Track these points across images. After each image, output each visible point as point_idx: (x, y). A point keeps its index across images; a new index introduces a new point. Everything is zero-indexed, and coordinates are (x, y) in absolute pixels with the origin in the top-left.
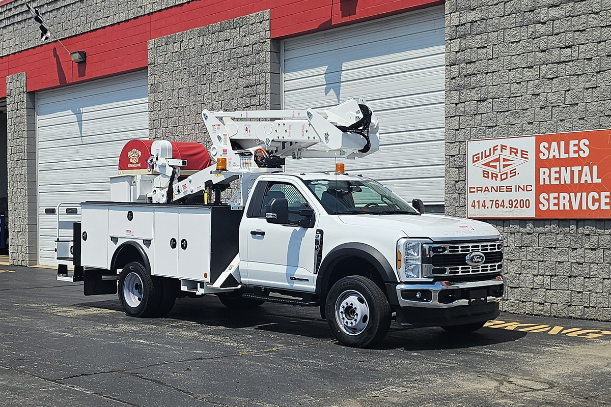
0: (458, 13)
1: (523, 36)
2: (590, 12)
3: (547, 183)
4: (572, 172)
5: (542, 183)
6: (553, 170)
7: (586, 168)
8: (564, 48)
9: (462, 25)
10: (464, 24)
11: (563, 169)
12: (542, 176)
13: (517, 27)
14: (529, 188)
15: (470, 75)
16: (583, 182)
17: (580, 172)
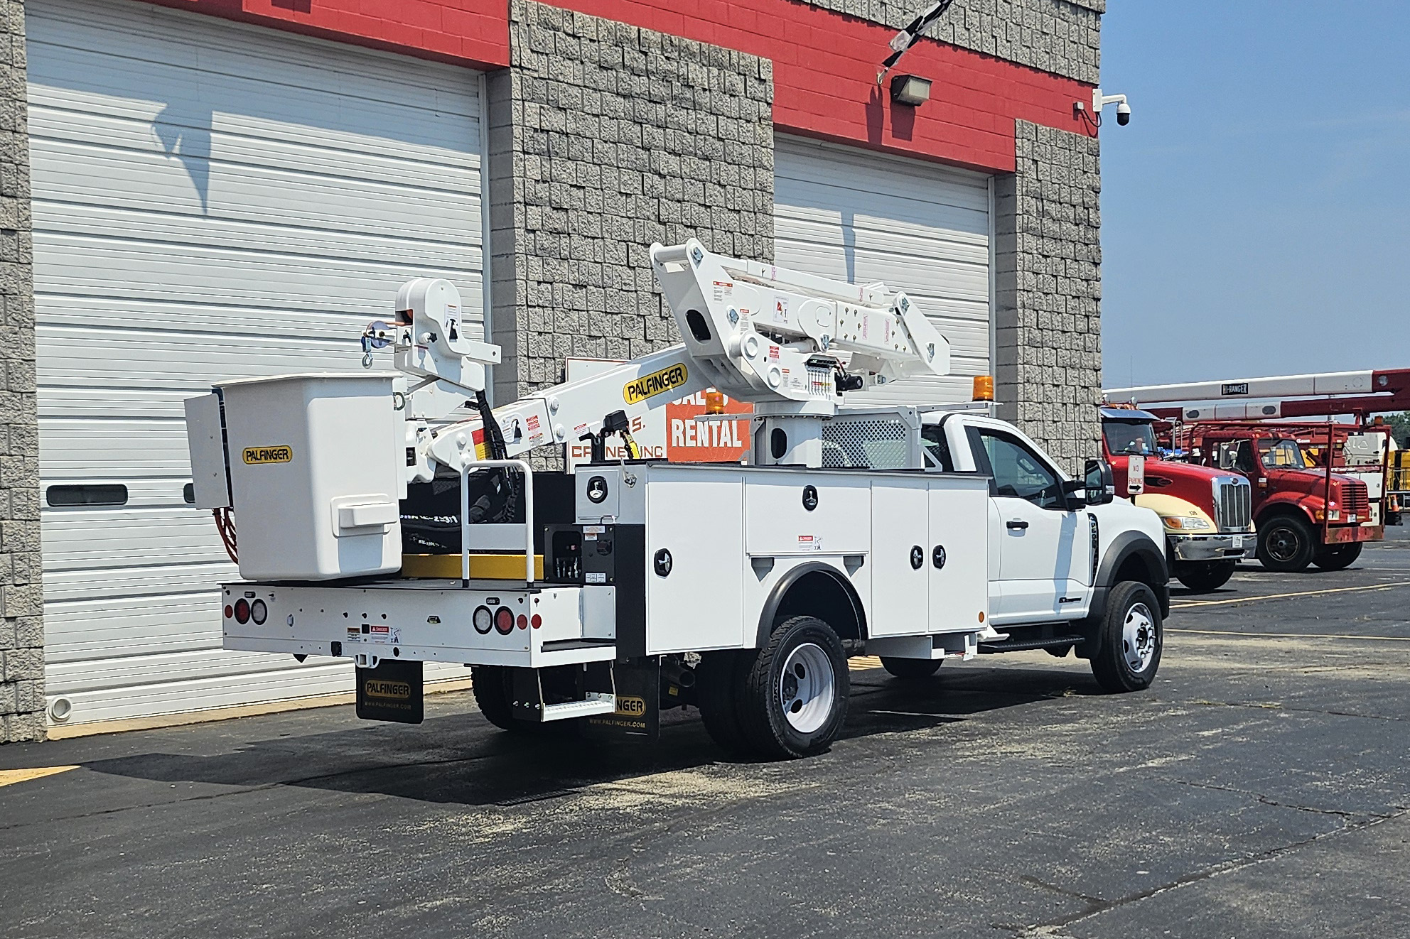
0: (538, 105)
1: (636, 188)
2: (715, 181)
3: (681, 444)
4: (710, 428)
5: (674, 444)
6: (690, 423)
7: (725, 423)
8: (687, 227)
9: (542, 131)
10: (548, 131)
11: (700, 422)
12: (675, 433)
13: (629, 169)
14: (659, 451)
15: (559, 233)
16: (721, 444)
17: (720, 428)
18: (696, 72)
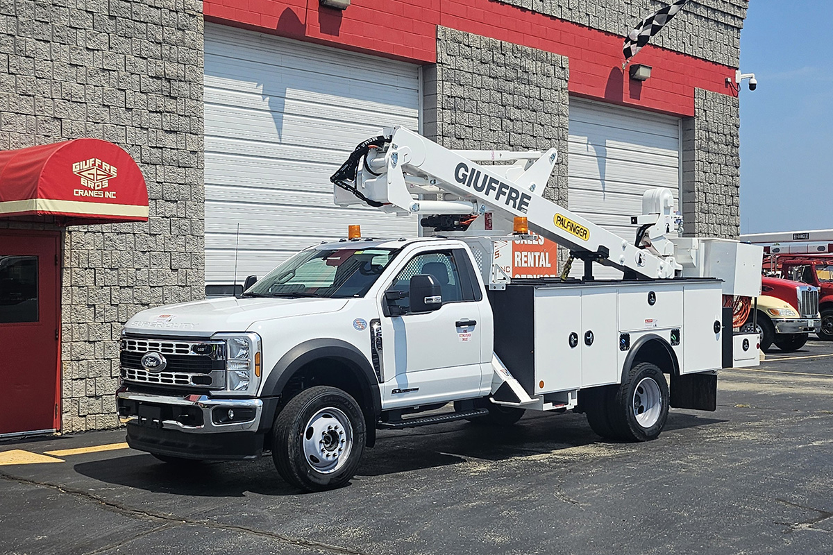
0: (450, 83)
1: (498, 127)
2: (539, 123)
3: (520, 266)
4: (535, 256)
5: (516, 266)
6: (524, 253)
7: (542, 254)
8: (524, 147)
11: (529, 253)
12: (517, 259)
13: (495, 117)
14: (508, 269)
16: (541, 266)
17: (539, 257)
18: (530, 64)
